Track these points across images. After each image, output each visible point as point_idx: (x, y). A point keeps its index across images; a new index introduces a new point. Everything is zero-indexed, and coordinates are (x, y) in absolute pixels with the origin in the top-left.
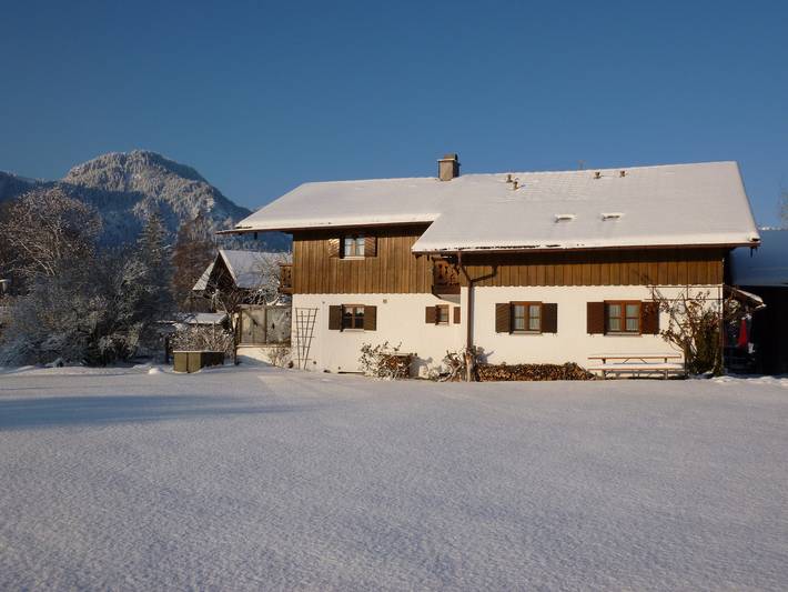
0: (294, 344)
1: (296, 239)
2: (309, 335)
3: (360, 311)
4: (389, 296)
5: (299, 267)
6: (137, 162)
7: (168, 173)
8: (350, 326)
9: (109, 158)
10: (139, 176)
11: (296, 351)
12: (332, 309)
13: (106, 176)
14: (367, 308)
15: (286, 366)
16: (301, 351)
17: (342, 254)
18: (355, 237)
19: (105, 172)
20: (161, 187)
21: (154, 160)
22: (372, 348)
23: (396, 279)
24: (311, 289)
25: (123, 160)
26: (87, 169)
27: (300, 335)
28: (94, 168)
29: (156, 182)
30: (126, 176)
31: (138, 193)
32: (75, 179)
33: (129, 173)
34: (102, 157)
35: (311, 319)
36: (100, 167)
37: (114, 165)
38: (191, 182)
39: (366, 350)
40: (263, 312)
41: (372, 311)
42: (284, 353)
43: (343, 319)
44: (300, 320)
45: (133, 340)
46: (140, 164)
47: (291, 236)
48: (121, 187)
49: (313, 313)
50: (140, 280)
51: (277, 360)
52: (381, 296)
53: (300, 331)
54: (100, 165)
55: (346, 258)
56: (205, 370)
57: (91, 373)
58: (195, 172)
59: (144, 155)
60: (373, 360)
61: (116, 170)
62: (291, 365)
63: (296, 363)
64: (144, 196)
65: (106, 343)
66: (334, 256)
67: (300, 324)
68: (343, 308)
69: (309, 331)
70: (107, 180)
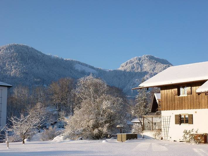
0: (163, 130)
1: (162, 89)
2: (168, 126)
3: (187, 116)
4: (197, 110)
5: (163, 100)
6: (145, 59)
7: (157, 63)
8: (183, 123)
9: (134, 59)
10: (145, 65)
11: (164, 133)
12: (176, 116)
13: (134, 66)
14: (189, 115)
15: (160, 139)
16: (165, 133)
17: (179, 94)
18: (183, 87)
19: (133, 64)
20: (154, 69)
21: (151, 58)
22: (188, 132)
23: (199, 103)
24: (168, 108)
25: (140, 59)
26: (127, 64)
27: (165, 127)
28: (129, 64)
29: (152, 66)
30: (141, 65)
31: (146, 71)
32: (123, 68)
33: (142, 64)
34: (132, 59)
35: (169, 120)
36: (131, 63)
37: (136, 62)
38: (166, 65)
39: (186, 132)
40: (151, 118)
41: (191, 116)
42: (159, 134)
43: (180, 120)
44: (164, 120)
45: (105, 130)
46: (146, 60)
47: (159, 88)
48: (139, 70)
49: (169, 118)
50: (108, 108)
51: (157, 136)
52: (195, 110)
53: (165, 125)
54: (131, 62)
55: (181, 96)
56: (128, 141)
57: (87, 142)
58: (167, 61)
59: (147, 57)
60: (188, 136)
61: (137, 63)
62: (162, 139)
63: (164, 138)
64: (148, 73)
65: (96, 131)
66: (176, 95)
67: (164, 122)
68: (180, 116)
69: (168, 125)
70: (134, 67)
